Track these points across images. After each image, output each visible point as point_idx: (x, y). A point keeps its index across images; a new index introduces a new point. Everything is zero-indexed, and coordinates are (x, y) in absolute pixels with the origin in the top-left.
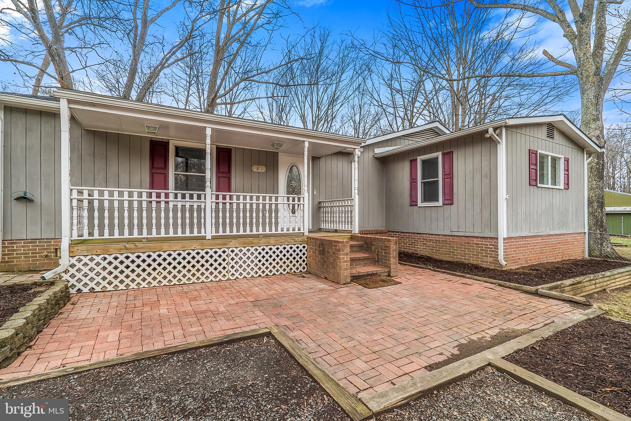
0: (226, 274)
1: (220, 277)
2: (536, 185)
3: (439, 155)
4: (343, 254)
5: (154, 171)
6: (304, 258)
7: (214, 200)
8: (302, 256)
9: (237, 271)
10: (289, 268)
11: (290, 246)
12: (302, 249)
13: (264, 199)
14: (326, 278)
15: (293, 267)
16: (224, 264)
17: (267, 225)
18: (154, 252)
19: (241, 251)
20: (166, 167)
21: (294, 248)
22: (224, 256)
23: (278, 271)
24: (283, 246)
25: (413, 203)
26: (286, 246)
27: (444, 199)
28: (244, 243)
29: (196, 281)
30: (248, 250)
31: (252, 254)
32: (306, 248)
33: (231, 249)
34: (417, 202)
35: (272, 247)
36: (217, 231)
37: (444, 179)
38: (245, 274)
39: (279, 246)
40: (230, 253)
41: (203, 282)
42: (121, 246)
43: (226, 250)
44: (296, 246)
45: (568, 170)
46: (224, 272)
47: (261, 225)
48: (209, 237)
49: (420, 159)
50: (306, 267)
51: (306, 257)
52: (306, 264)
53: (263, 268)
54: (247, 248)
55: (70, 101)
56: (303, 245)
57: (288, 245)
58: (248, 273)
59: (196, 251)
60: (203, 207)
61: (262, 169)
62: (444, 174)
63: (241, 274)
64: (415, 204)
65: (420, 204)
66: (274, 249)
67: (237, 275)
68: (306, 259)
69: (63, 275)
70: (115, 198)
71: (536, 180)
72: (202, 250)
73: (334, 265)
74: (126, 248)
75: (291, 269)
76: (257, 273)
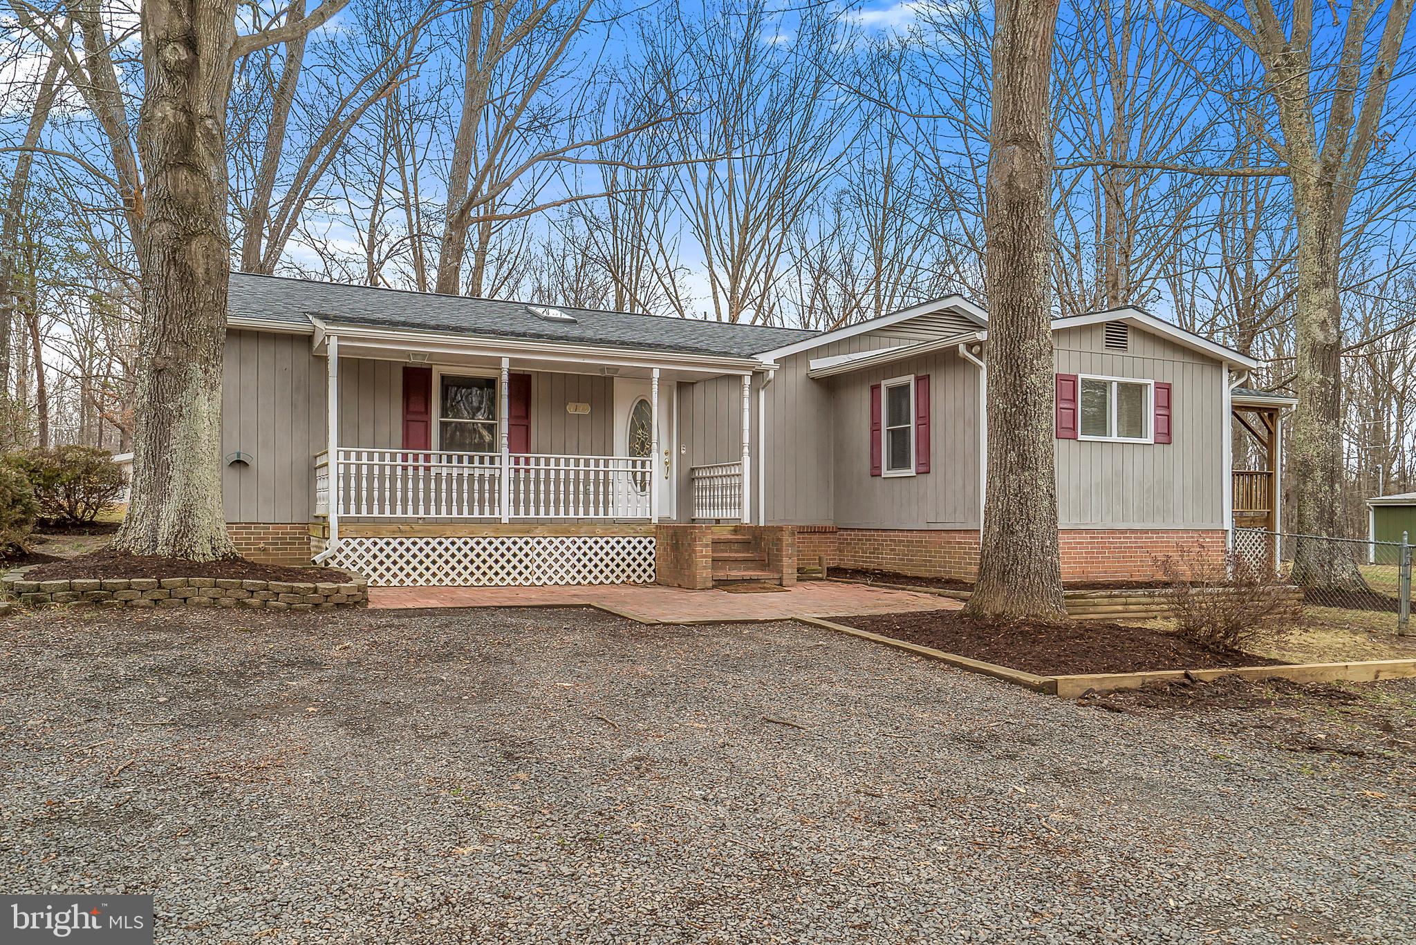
0: (529, 576)
1: (520, 580)
2: (1075, 438)
3: (910, 379)
4: (701, 546)
5: (410, 417)
6: (650, 559)
7: (512, 465)
8: (648, 556)
9: (544, 573)
10: (626, 574)
11: (627, 539)
12: (648, 545)
13: (587, 463)
14: (680, 586)
15: (631, 574)
16: (526, 561)
17: (592, 505)
18: (434, 538)
19: (551, 543)
20: (427, 410)
21: (635, 542)
22: (526, 549)
23: (607, 577)
24: (616, 539)
25: (875, 472)
26: (621, 539)
27: (918, 464)
28: (556, 532)
29: (488, 584)
30: (562, 543)
31: (568, 548)
32: (654, 544)
33: (536, 540)
34: (880, 468)
35: (599, 539)
36: (517, 512)
37: (917, 426)
38: (556, 579)
39: (610, 539)
40: (536, 545)
41: (497, 585)
42: (394, 527)
43: (529, 540)
44: (638, 539)
45: (1168, 407)
46: (526, 573)
47: (581, 505)
48: (505, 520)
49: (885, 384)
50: (653, 574)
51: (654, 559)
52: (654, 571)
53: (585, 572)
54: (560, 539)
55: (339, 338)
56: (648, 539)
57: (624, 537)
58: (562, 578)
59: (488, 540)
60: (497, 475)
61: (584, 409)
62: (918, 417)
63: (550, 578)
64: (877, 472)
65: (885, 473)
66: (602, 542)
67: (544, 579)
68: (653, 563)
69: (330, 561)
70: (386, 462)
71: (1074, 428)
72: (497, 538)
73: (690, 564)
74: (401, 531)
75: (629, 577)
76: (574, 578)
